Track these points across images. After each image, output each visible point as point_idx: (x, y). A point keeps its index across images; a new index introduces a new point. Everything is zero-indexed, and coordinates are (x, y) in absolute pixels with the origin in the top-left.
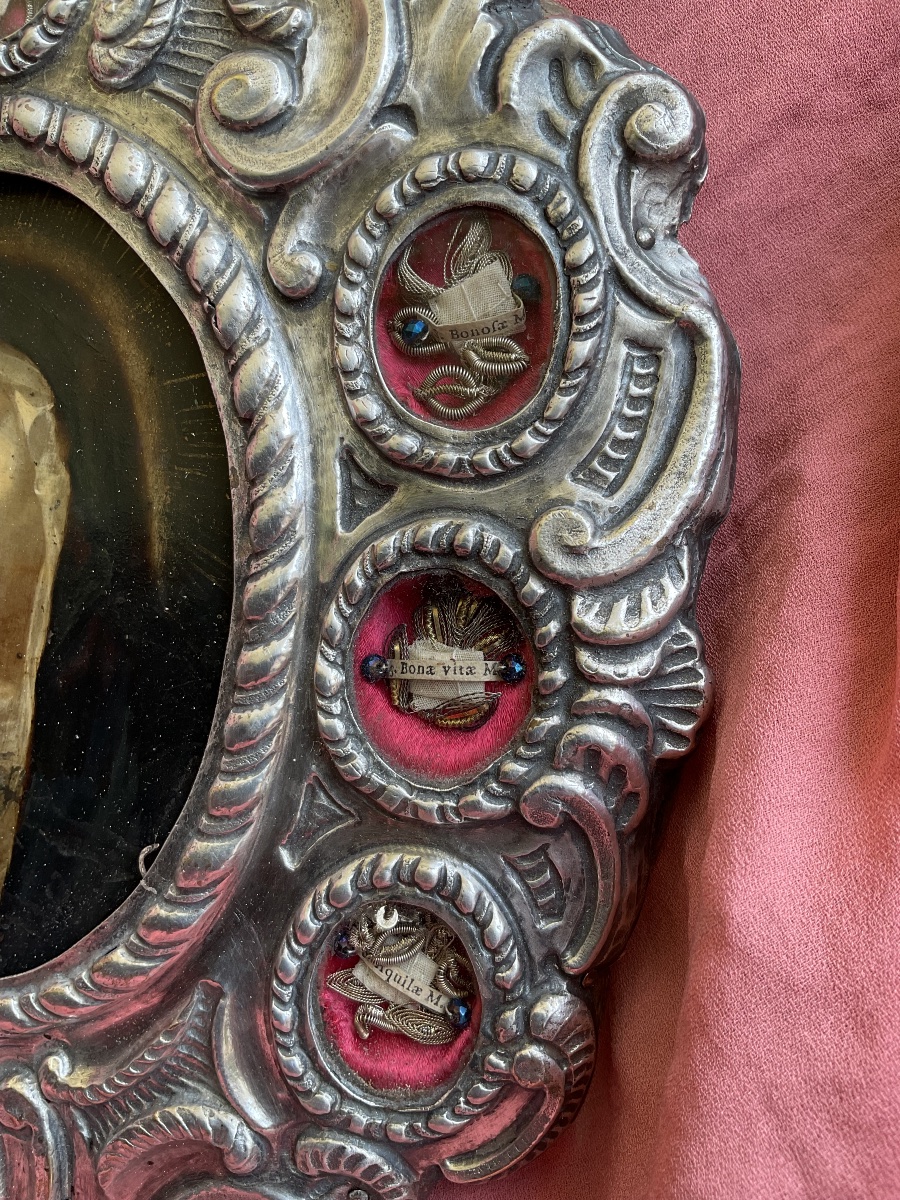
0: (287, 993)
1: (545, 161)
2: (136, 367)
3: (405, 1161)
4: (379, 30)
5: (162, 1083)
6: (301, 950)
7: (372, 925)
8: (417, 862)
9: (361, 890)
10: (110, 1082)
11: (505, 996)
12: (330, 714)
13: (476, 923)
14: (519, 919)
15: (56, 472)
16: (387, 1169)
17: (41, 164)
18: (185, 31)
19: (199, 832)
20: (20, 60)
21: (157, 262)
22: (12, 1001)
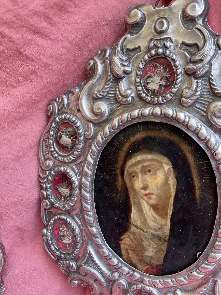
2: (191, 160)
15: (173, 179)
18: (202, 95)
19: (212, 252)
20: (165, 100)
21: (199, 142)
22: (169, 280)
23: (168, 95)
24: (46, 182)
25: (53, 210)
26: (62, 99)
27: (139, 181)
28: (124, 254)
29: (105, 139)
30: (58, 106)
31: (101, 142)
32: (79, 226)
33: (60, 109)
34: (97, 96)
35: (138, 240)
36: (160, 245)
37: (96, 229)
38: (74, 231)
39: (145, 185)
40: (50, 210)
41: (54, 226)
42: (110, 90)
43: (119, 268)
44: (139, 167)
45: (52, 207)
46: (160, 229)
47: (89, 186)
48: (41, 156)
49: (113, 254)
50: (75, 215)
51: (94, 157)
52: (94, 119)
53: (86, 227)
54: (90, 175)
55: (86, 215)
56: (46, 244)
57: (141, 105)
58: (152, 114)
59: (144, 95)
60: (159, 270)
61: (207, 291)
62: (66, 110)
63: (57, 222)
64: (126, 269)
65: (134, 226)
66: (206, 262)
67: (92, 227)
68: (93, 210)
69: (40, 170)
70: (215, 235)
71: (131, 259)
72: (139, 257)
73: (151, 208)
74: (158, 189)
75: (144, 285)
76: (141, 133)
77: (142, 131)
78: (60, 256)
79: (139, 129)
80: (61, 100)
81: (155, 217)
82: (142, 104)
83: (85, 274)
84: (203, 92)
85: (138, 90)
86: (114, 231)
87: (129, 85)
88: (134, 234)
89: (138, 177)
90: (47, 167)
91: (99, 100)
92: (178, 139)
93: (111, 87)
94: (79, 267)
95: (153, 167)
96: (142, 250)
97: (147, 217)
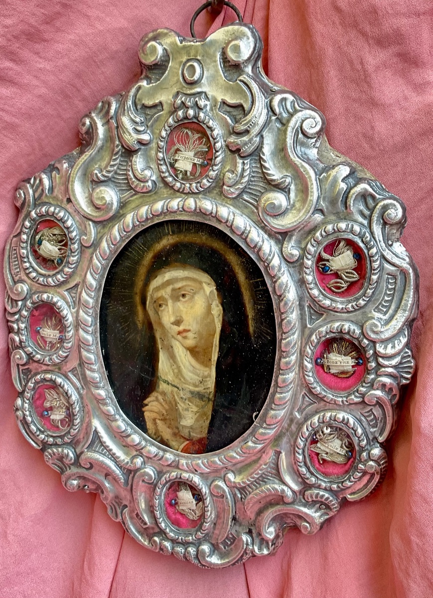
0: (300, 451)
1: (362, 224)
2: (241, 277)
3: (336, 496)
4: (312, 188)
5: (263, 479)
6: (304, 440)
7: (322, 432)
8: (336, 415)
9: (321, 423)
10: (248, 480)
11: (362, 449)
12: (309, 376)
13: (354, 430)
14: (365, 429)
15: (218, 306)
16: (331, 498)
17: (210, 220)
18: (252, 181)
19: (272, 409)
20: (200, 188)
21: (249, 251)
22: (216, 459)
23: (205, 181)
24: (17, 320)
25: (33, 366)
26: (41, 180)
27: (168, 311)
28: (150, 428)
29: (113, 246)
30: (34, 192)
31: (108, 251)
32: (77, 389)
33: (38, 198)
34: (97, 177)
35: (170, 402)
36: (203, 407)
37: (104, 391)
38: (69, 397)
39: (178, 318)
40: (26, 367)
41: (35, 393)
42: (118, 168)
43: (142, 449)
44: (169, 289)
45: (30, 360)
46: (201, 382)
47: (90, 323)
48: (7, 276)
49: (132, 428)
50: (70, 371)
51: (97, 277)
52: (94, 214)
53: (89, 389)
54: (91, 305)
55: (88, 370)
56: (22, 424)
57: (167, 194)
58: (183, 208)
59: (170, 179)
60: (203, 447)
61: (269, 470)
62: (47, 199)
63: (39, 385)
64: (154, 450)
65: (164, 382)
66: (265, 425)
67: (98, 388)
68: (99, 361)
69: (6, 300)
70: (274, 385)
71: (161, 434)
72: (172, 429)
73: (188, 352)
74: (197, 323)
75: (180, 472)
76: (170, 237)
77: (171, 233)
78: (47, 441)
79: (166, 231)
80: (38, 181)
81: (194, 366)
82: (169, 193)
83: (89, 466)
84: (253, 177)
85: (161, 172)
86: (134, 393)
87: (147, 162)
88: (164, 394)
89: (167, 305)
90: (19, 294)
91: (101, 184)
92: (222, 247)
93: (120, 164)
94: (78, 456)
95: (189, 290)
96: (177, 417)
97: (182, 367)
